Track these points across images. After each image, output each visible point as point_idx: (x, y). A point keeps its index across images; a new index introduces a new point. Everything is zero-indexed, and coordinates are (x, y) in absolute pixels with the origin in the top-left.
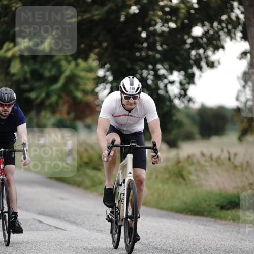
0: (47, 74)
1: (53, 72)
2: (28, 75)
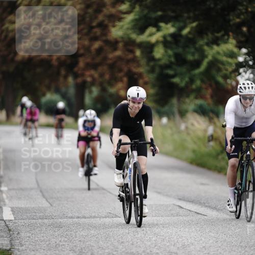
0: (190, 57)
1: (197, 57)
2: (173, 59)
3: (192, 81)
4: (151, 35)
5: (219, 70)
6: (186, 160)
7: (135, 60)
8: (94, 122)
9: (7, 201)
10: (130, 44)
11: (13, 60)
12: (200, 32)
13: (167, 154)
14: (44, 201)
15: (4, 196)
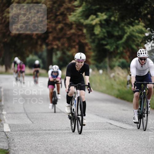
3: (117, 48)
4: (92, 20)
5: (134, 41)
6: (114, 95)
7: (82, 35)
8: (57, 72)
9: (6, 120)
10: (80, 26)
11: (9, 35)
13: (102, 92)
14: (28, 120)
15: (4, 117)
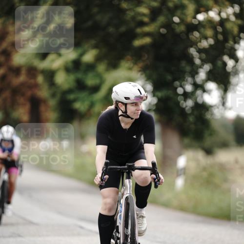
12: (98, 59)
